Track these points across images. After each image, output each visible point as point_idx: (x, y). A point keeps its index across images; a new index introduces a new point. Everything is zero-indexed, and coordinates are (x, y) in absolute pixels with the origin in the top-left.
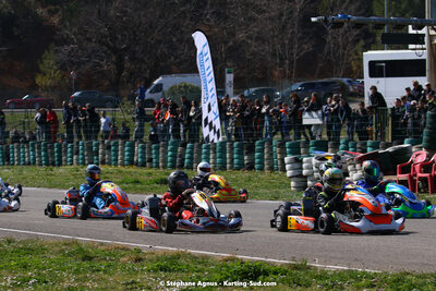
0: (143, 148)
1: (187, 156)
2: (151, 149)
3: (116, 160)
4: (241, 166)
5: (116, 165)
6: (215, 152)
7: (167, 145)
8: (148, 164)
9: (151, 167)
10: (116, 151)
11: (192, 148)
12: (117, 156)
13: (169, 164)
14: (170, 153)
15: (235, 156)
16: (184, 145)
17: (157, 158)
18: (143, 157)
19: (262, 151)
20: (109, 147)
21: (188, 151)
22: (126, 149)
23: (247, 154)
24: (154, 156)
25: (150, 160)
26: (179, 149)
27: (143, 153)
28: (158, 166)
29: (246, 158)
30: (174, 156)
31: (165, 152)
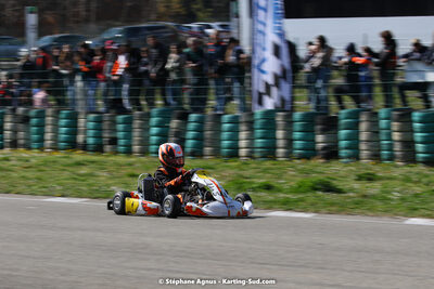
0: (99, 121)
1: (190, 134)
2: (114, 123)
3: (41, 140)
4: (309, 153)
5: (41, 148)
7: (148, 116)
8: (108, 148)
9: (116, 153)
10: (41, 126)
11: (201, 121)
12: (41, 133)
15: (297, 135)
16: (184, 117)
17: (128, 137)
18: (98, 136)
19: (355, 126)
20: (26, 120)
21: (192, 126)
22: (63, 122)
23: (323, 131)
24: (120, 134)
25: (114, 141)
27: (99, 129)
28: (129, 152)
29: (320, 138)
31: (145, 129)
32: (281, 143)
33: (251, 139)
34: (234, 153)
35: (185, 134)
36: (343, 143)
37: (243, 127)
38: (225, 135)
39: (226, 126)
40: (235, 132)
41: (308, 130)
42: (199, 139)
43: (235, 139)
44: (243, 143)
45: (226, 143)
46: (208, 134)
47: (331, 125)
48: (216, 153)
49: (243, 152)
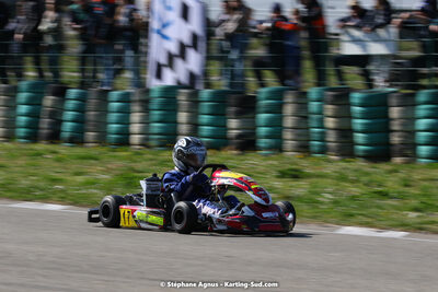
1: (69, 115)
6: (146, 109)
11: (82, 99)
13: (21, 132)
14: (23, 109)
16: (61, 92)
19: (277, 109)
21: (71, 104)
26: (49, 101)
29: (233, 123)
30: (34, 116)
32: (184, 128)
33: (146, 122)
34: (123, 140)
35: (61, 114)
36: (263, 131)
37: (136, 107)
38: (113, 117)
39: (115, 105)
40: (125, 113)
41: (219, 112)
42: (80, 121)
43: (125, 122)
44: (135, 128)
45: (114, 127)
46: (91, 115)
47: (247, 106)
48: (102, 140)
49: (135, 139)
